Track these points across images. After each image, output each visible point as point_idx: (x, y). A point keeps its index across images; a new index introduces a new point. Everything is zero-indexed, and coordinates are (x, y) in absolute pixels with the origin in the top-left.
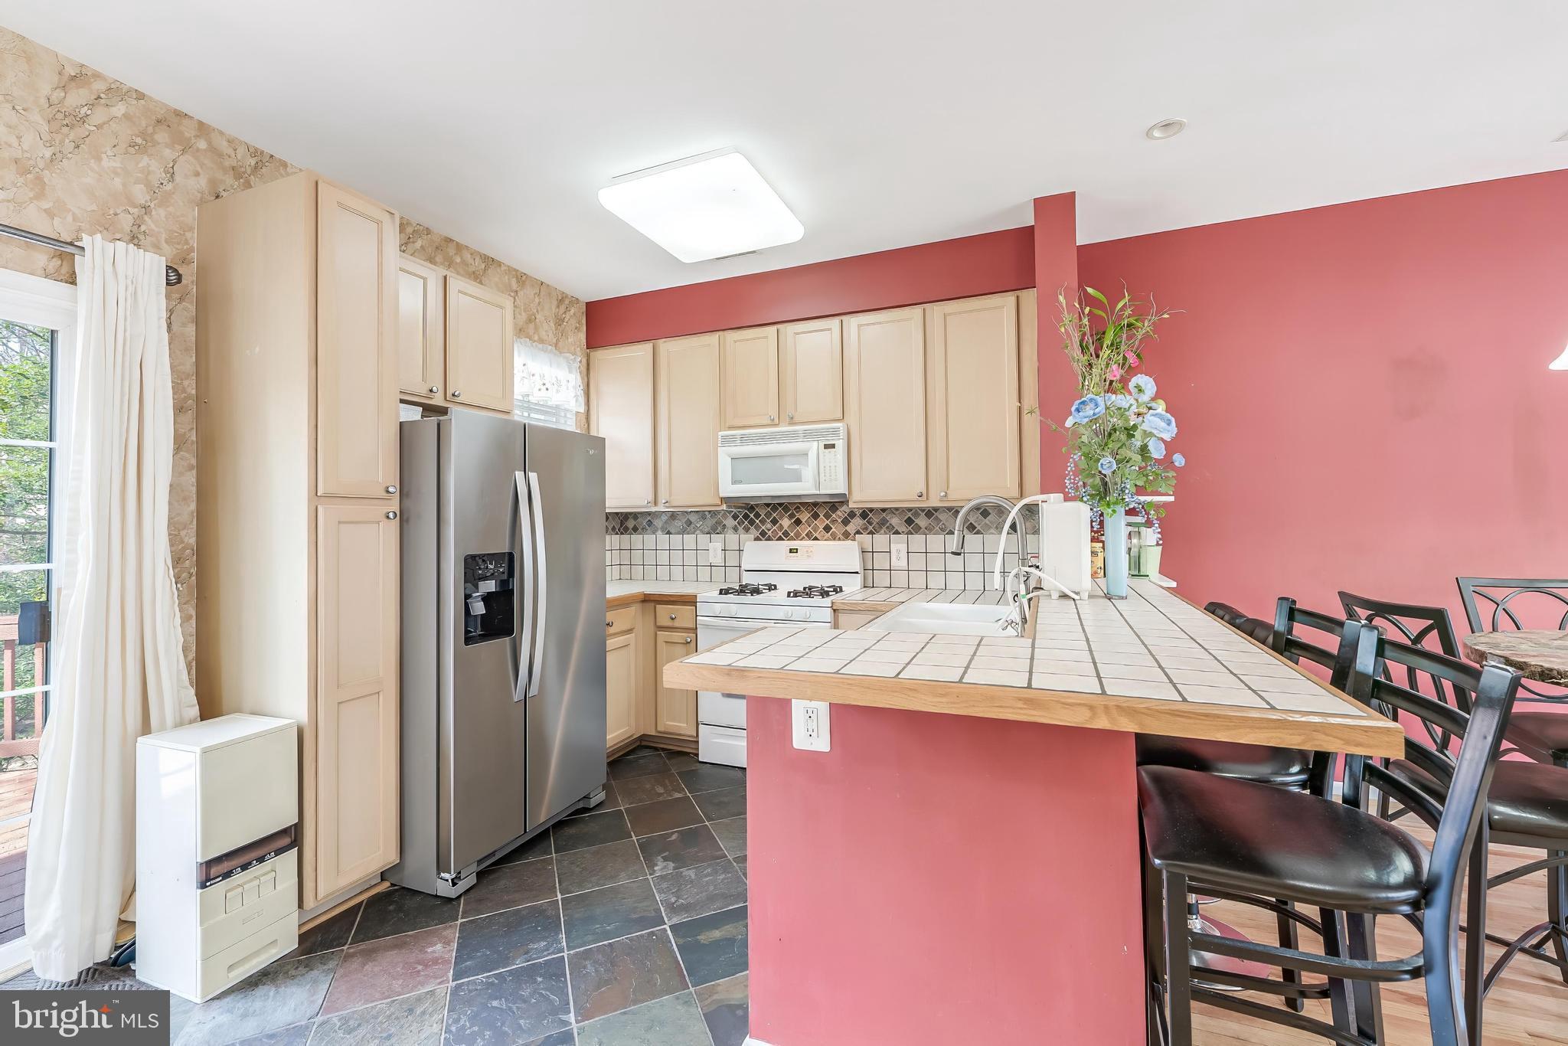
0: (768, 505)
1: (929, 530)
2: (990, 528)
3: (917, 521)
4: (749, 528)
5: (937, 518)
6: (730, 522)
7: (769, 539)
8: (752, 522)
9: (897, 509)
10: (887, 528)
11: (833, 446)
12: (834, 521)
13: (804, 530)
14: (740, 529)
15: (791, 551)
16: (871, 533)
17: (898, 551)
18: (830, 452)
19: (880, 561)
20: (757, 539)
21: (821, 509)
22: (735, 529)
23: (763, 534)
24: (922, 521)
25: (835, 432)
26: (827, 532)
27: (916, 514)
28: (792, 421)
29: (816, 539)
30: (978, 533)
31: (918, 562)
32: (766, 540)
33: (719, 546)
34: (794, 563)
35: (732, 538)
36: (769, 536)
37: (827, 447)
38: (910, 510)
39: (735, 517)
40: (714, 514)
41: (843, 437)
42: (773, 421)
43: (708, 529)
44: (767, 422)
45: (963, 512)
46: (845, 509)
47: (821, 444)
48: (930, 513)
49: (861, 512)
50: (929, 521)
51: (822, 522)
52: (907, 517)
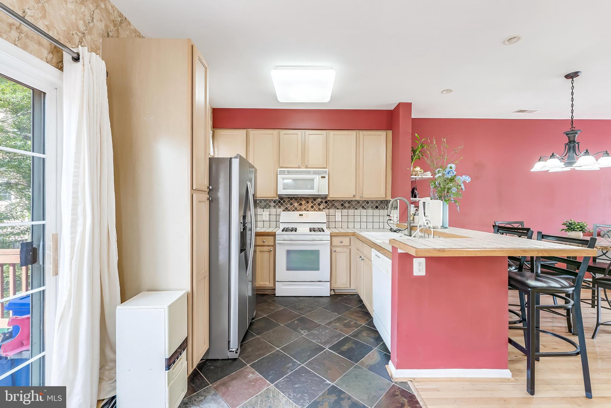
0: (289, 198)
1: (349, 207)
3: (345, 205)
4: (281, 206)
5: (352, 204)
6: (272, 204)
7: (289, 211)
8: (282, 204)
9: (338, 200)
10: (334, 207)
11: (324, 177)
12: (315, 204)
13: (303, 207)
14: (277, 206)
15: (300, 215)
16: (329, 209)
17: (338, 215)
18: (323, 179)
19: (332, 219)
20: (284, 211)
21: (310, 200)
22: (275, 207)
23: (286, 209)
24: (347, 205)
25: (325, 172)
26: (312, 208)
27: (345, 202)
28: (307, 167)
29: (308, 211)
30: (365, 209)
31: (345, 219)
32: (287, 211)
33: (268, 213)
34: (302, 220)
35: (273, 211)
36: (289, 209)
37: (322, 177)
38: (342, 201)
39: (275, 202)
40: (265, 201)
41: (328, 174)
42: (299, 166)
43: (263, 207)
44: (297, 166)
45: (361, 202)
46: (320, 200)
47: (320, 176)
48: (349, 202)
49: (325, 201)
50: (349, 205)
51: (310, 204)
52: (341, 203)
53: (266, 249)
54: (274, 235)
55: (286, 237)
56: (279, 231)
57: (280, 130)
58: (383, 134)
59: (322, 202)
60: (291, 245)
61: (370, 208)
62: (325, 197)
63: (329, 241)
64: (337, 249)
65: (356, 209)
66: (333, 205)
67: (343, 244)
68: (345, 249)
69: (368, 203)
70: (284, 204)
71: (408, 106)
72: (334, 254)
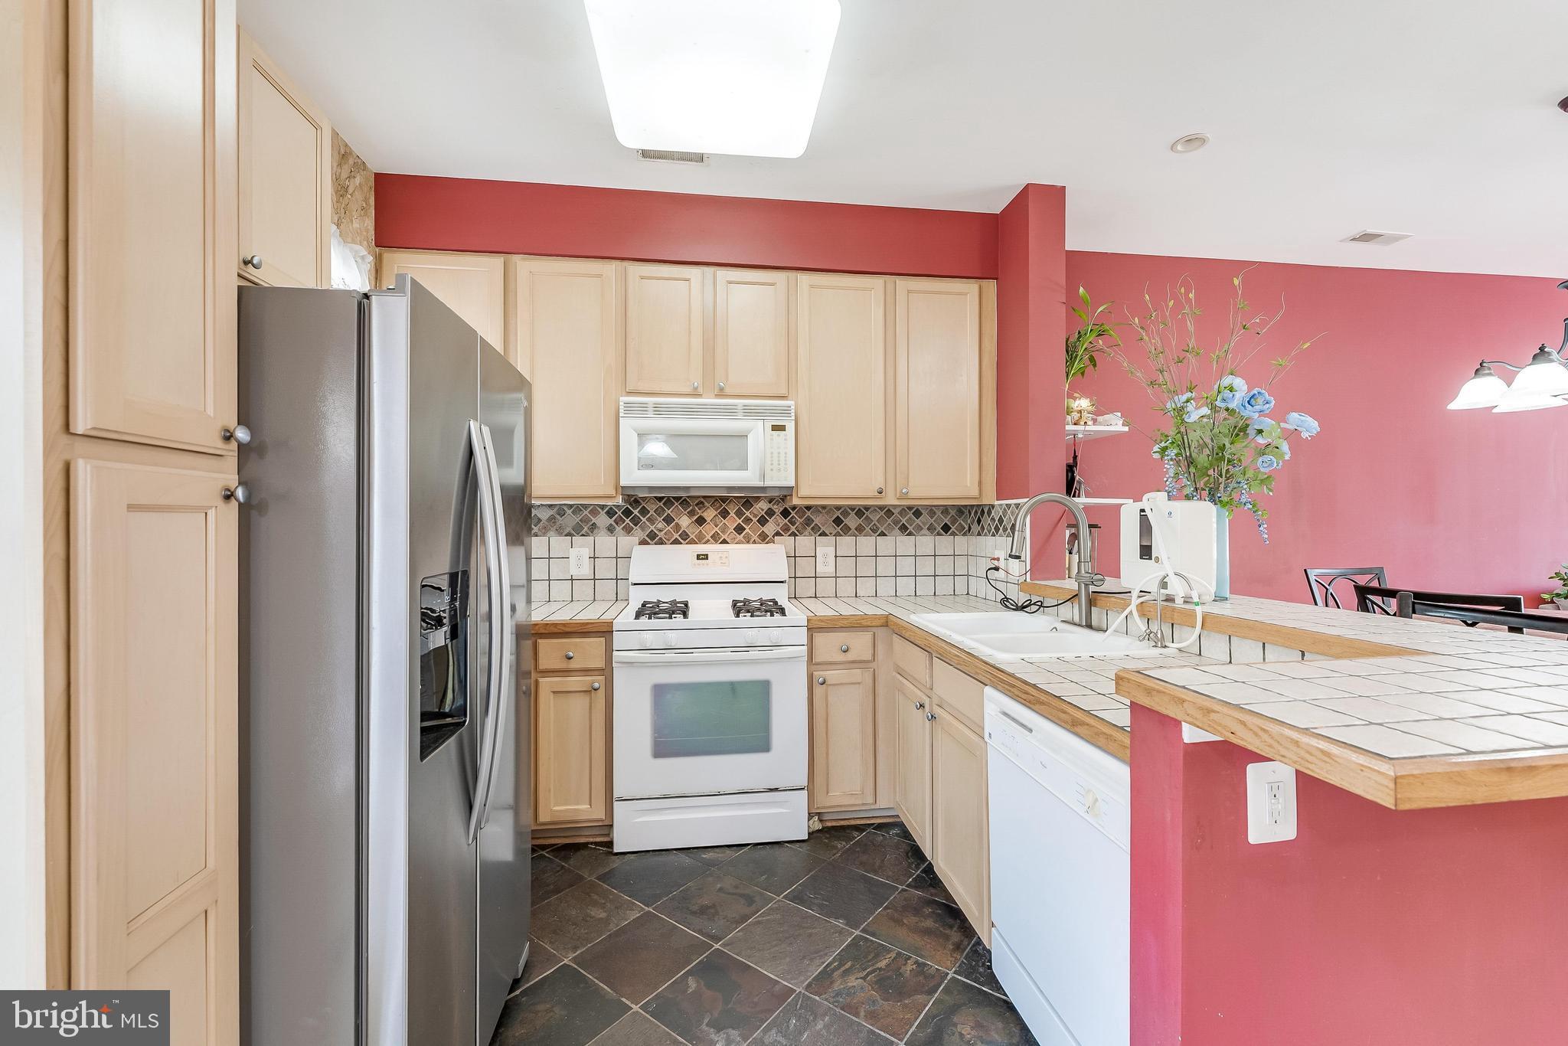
0: (660, 499)
1: (860, 529)
2: (922, 529)
3: (846, 521)
4: (632, 529)
5: (867, 518)
6: (603, 520)
7: (661, 542)
8: (636, 521)
9: (824, 507)
10: (813, 529)
11: (782, 428)
12: (748, 520)
13: (709, 530)
14: (619, 529)
15: (699, 557)
16: (794, 535)
17: (825, 556)
18: (779, 435)
19: (805, 567)
20: (643, 542)
21: (731, 505)
22: (611, 530)
23: (652, 536)
24: (852, 521)
25: (785, 412)
26: (740, 534)
27: (846, 514)
28: (721, 393)
29: (724, 542)
30: (910, 534)
31: (846, 567)
32: (655, 544)
33: (586, 552)
34: (704, 572)
35: (605, 542)
36: (661, 539)
37: (775, 428)
38: (838, 508)
39: (610, 513)
40: (577, 509)
41: (793, 418)
42: (696, 389)
43: (568, 530)
44: (688, 390)
45: (896, 511)
46: (763, 506)
47: (769, 426)
48: (860, 512)
49: (782, 509)
50: (860, 521)
51: (733, 521)
52: (835, 516)
53: (575, 682)
54: (604, 631)
55: (650, 639)
56: (624, 618)
57: (626, 264)
58: (971, 288)
59: (770, 513)
60: (669, 664)
61: (925, 531)
62: (785, 494)
63: (806, 647)
64: (832, 675)
65: (883, 534)
66: (809, 522)
67: (850, 656)
68: (856, 674)
69: (918, 513)
70: (644, 520)
71: (1054, 197)
72: (819, 691)
